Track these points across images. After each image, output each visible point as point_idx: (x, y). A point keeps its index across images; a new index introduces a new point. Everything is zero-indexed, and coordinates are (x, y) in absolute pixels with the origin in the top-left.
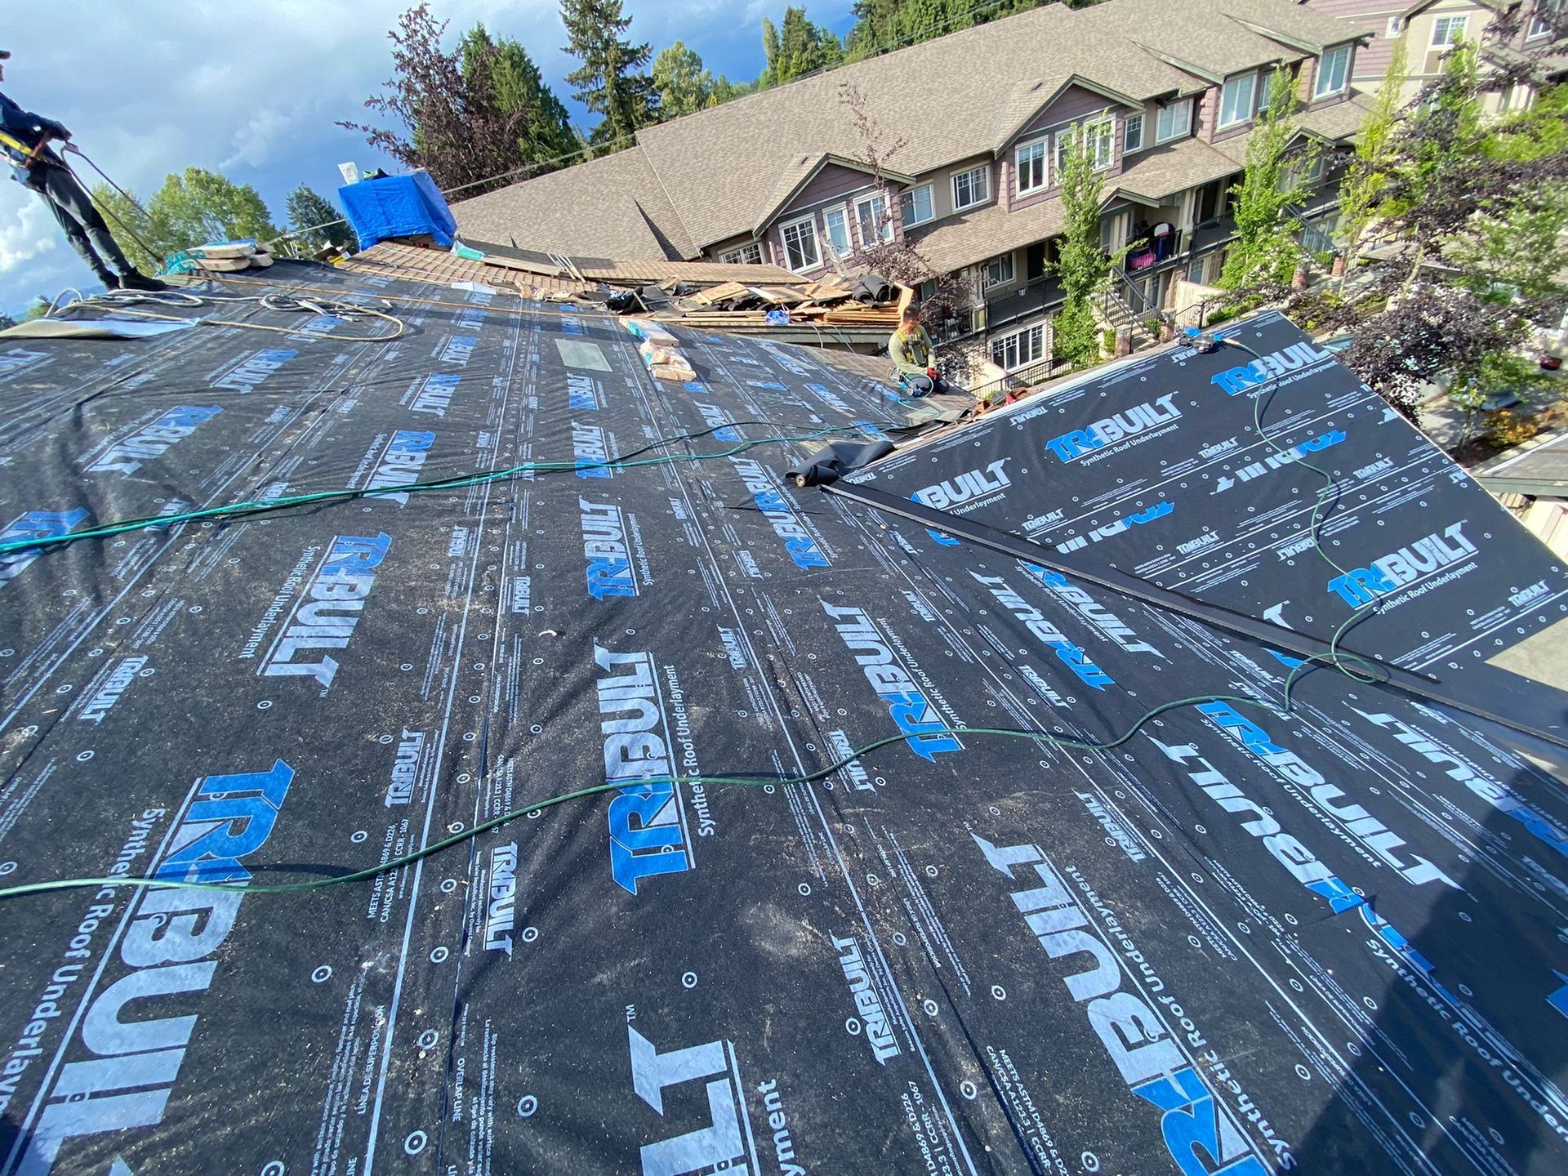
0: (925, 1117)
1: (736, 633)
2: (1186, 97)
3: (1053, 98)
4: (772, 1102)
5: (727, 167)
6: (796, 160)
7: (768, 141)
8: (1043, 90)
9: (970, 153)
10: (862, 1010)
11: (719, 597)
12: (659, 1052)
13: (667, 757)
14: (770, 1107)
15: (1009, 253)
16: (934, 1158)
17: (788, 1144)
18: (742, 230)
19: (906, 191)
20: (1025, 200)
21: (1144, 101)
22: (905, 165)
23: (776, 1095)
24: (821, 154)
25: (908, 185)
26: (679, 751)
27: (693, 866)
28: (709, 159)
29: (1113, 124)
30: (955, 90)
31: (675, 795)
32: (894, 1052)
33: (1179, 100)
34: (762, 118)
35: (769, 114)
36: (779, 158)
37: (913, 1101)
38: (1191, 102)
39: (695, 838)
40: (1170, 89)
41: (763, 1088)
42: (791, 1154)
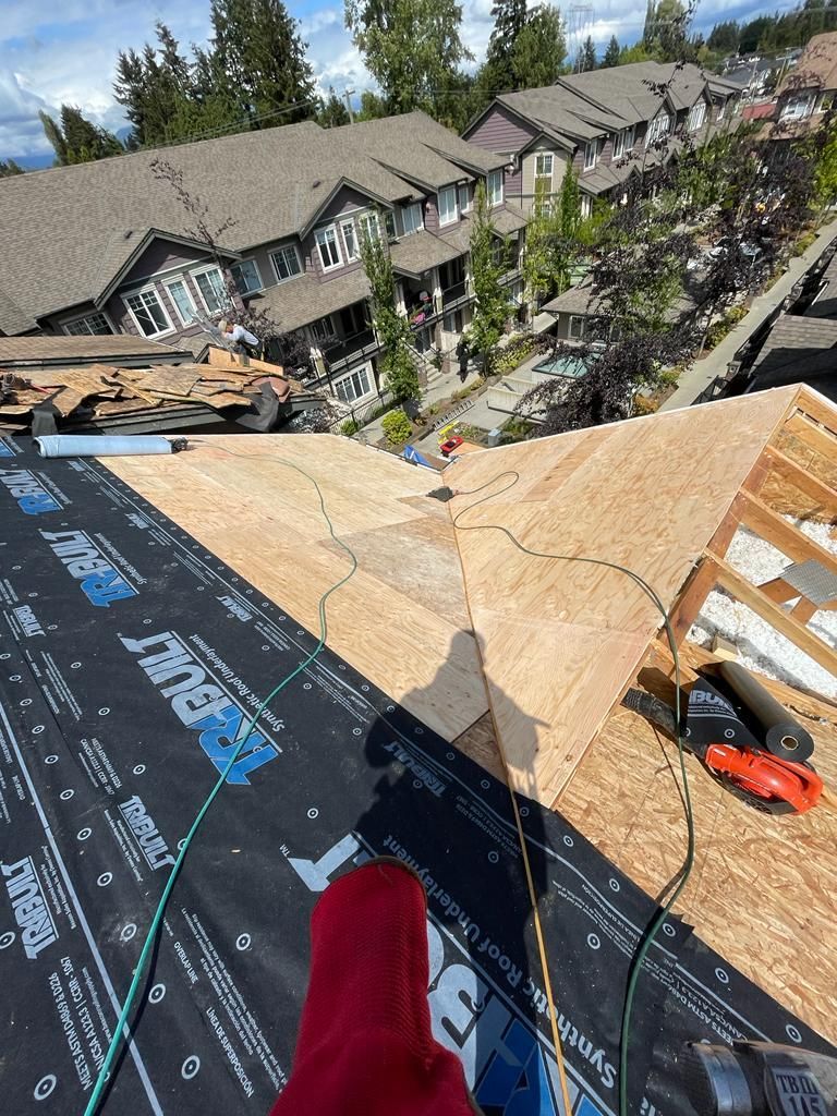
0: (472, 808)
1: (233, 598)
2: (417, 202)
3: (332, 194)
4: (394, 847)
5: (43, 238)
6: (120, 234)
7: (83, 214)
8: (322, 188)
9: (280, 235)
10: (418, 775)
11: (207, 577)
12: (315, 861)
13: (226, 695)
14: (394, 851)
15: (327, 318)
16: (484, 823)
17: (413, 862)
18: (81, 299)
19: (234, 266)
20: (330, 273)
21: (393, 202)
22: (231, 243)
23: (395, 842)
24: (145, 229)
25: (235, 260)
26: (234, 690)
27: (281, 751)
28: (19, 229)
29: (377, 217)
30: (251, 182)
31: (245, 715)
32: (442, 789)
33: (412, 203)
34: (70, 192)
35: (77, 189)
36: (102, 231)
37: (462, 805)
38: (420, 205)
39: (273, 735)
40: (406, 195)
41: (386, 843)
42: (417, 866)
